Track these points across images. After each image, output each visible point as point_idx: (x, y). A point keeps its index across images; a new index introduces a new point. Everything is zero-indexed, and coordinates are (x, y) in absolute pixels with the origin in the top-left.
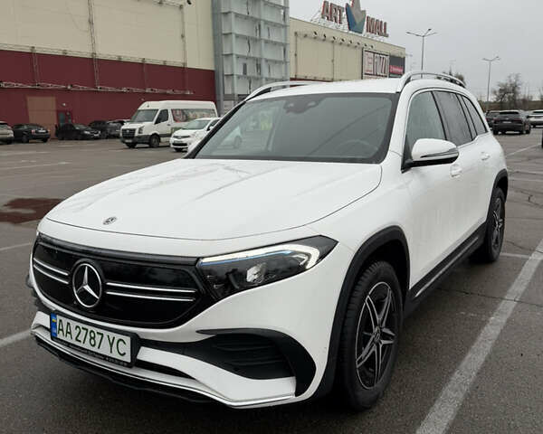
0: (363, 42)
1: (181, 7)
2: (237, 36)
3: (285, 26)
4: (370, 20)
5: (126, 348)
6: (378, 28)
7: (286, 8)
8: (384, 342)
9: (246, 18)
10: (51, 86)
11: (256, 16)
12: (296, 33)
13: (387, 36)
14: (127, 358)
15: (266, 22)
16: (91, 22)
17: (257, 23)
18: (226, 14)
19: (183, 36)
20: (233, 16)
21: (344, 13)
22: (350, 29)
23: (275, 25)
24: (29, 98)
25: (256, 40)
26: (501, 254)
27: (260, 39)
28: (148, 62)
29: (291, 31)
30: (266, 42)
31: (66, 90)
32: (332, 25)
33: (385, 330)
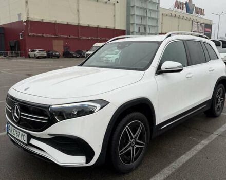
0: (192, 18)
1: (114, 4)
2: (137, 16)
3: (158, 11)
4: (197, 9)
6: (200, 12)
7: (158, 4)
8: (137, 146)
9: (141, 8)
10: (62, 36)
11: (145, 7)
12: (162, 14)
13: (204, 15)
14: (26, 142)
15: (150, 10)
16: (78, 11)
17: (145, 10)
18: (133, 6)
19: (114, 16)
20: (135, 7)
21: (185, 6)
22: (187, 12)
23: (153, 11)
24: (53, 41)
25: (145, 17)
26: (222, 113)
27: (146, 17)
28: (100, 27)
29: (160, 13)
30: (149, 18)
31: (67, 38)
32: (179, 10)
33: (138, 141)
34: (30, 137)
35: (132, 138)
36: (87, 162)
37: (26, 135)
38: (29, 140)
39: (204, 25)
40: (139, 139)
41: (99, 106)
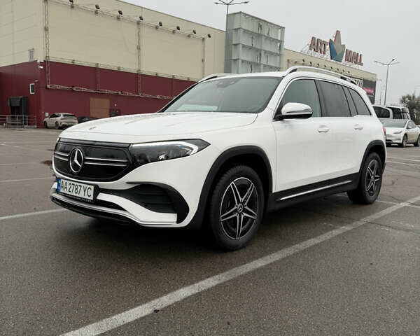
0: (341, 68)
1: (203, 39)
2: (243, 61)
3: (280, 55)
4: (349, 53)
5: (91, 192)
6: (355, 58)
7: (281, 42)
8: (245, 214)
9: (250, 48)
10: (107, 92)
11: (259, 47)
12: (288, 60)
13: (362, 65)
14: (91, 198)
15: (266, 52)
16: (139, 48)
17: (258, 52)
18: (236, 45)
19: (203, 61)
20: (241, 46)
21: (328, 47)
22: (331, 58)
23: (272, 54)
24: (91, 99)
25: (257, 64)
27: (260, 64)
28: (176, 78)
29: (285, 59)
30: (265, 66)
31: (118, 94)
32: (318, 55)
33: (246, 208)
34: (98, 190)
35: (239, 202)
36: (179, 221)
37: (92, 187)
38: (96, 194)
39: (362, 81)
40: (248, 205)
41: (196, 148)
